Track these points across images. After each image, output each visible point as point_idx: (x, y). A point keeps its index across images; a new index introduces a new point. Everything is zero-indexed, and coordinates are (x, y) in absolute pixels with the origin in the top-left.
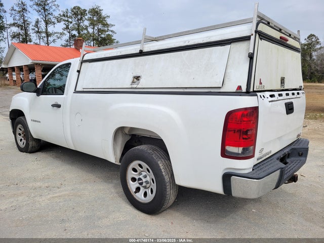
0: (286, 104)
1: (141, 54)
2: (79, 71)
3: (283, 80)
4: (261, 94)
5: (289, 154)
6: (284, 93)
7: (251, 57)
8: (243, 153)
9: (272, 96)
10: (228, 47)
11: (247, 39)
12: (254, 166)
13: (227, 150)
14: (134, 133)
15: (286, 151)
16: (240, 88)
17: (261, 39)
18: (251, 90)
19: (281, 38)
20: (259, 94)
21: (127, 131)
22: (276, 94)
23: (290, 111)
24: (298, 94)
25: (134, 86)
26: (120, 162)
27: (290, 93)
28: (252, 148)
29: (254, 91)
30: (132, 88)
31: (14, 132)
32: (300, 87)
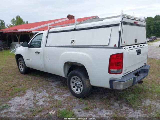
0: (137, 50)
1: (75, 30)
2: (47, 37)
3: (136, 40)
4: (125, 47)
5: (140, 72)
6: (136, 46)
7: (120, 32)
8: (117, 71)
9: (130, 48)
10: (111, 28)
11: (118, 25)
12: (122, 77)
13: (111, 71)
14: (72, 64)
15: (138, 70)
16: (115, 45)
17: (124, 25)
18: (120, 46)
19: (134, 22)
20: (123, 47)
21: (70, 64)
22: (132, 46)
23: (139, 53)
24: (144, 45)
25: (72, 44)
26: (67, 77)
27: (139, 45)
28: (121, 69)
29: (121, 46)
30: (71, 45)
31: (18, 65)
32: (145, 42)
